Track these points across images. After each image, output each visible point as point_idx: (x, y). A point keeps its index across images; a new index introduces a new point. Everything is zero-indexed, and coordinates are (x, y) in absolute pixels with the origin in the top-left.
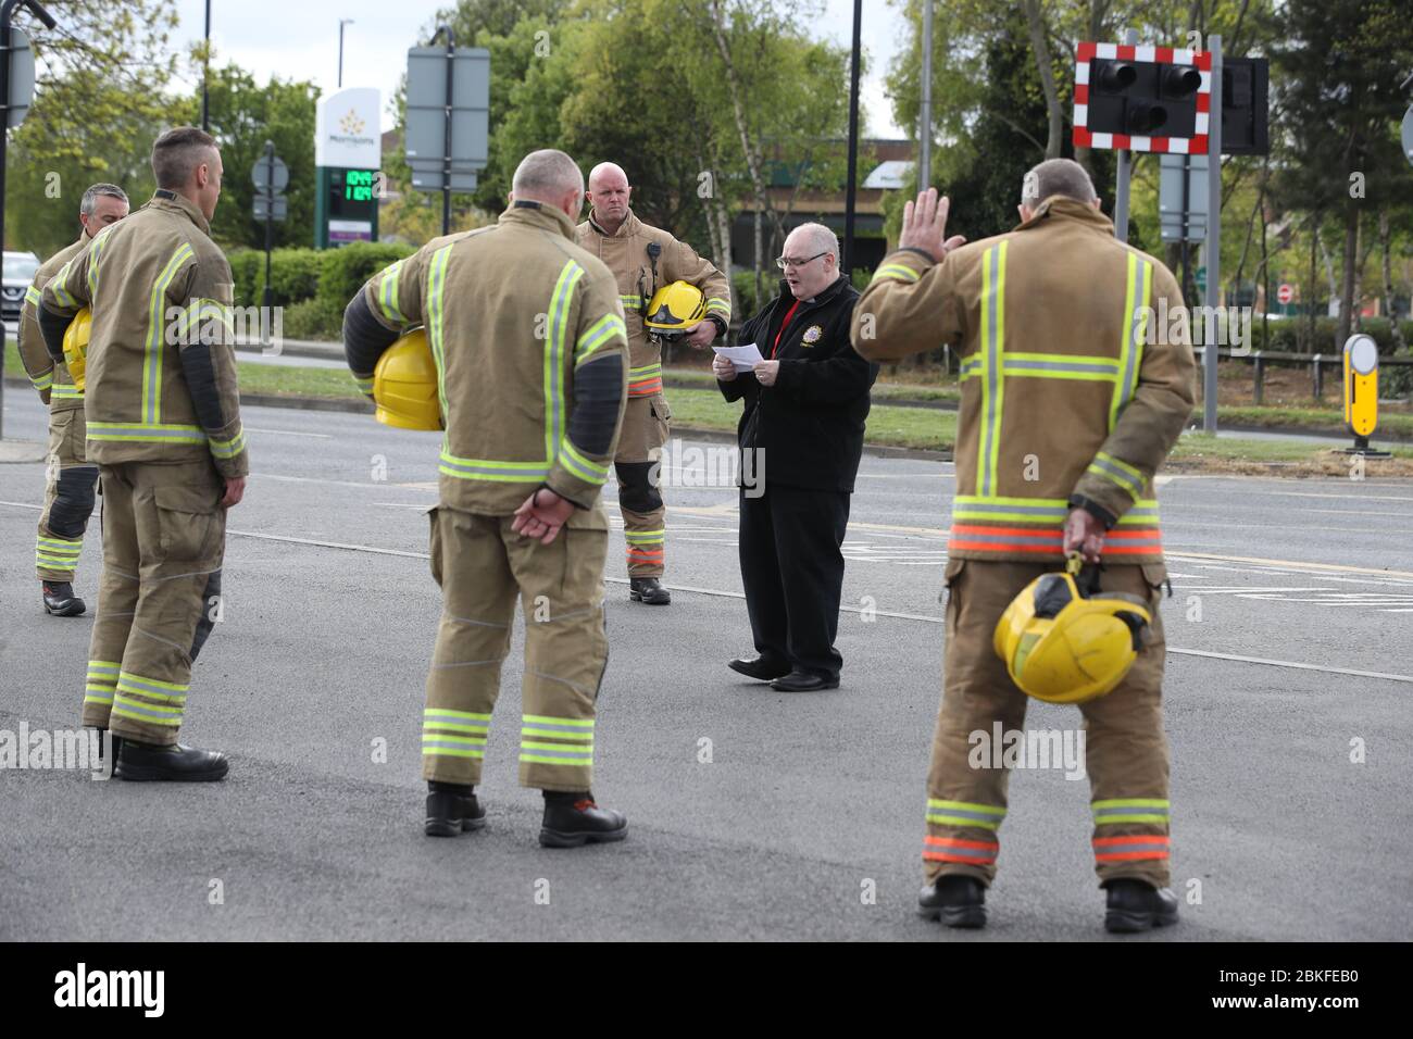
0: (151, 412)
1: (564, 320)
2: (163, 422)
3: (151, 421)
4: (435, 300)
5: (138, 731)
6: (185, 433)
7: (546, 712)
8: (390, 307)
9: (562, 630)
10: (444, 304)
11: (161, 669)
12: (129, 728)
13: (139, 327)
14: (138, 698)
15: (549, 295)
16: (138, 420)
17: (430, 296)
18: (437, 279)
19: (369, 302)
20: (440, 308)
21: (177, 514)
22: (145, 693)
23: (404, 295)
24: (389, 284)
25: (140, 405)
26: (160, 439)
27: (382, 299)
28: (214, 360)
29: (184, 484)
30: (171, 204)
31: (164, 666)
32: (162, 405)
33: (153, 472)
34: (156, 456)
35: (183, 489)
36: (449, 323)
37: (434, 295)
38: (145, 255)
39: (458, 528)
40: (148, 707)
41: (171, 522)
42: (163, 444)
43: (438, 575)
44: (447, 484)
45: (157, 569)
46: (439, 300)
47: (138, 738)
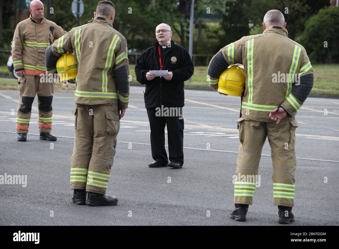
0: (105, 88)
1: (297, 63)
2: (108, 92)
3: (105, 91)
4: (250, 56)
5: (98, 190)
6: (114, 95)
7: (285, 182)
8: (231, 57)
9: (289, 157)
10: (254, 57)
11: (105, 170)
12: (96, 189)
13: (103, 61)
14: (99, 180)
15: (292, 55)
16: (101, 91)
17: (248, 54)
18: (250, 49)
19: (224, 56)
20: (252, 58)
21: (112, 121)
22: (101, 178)
23: (236, 54)
24: (231, 50)
25: (102, 86)
26: (107, 97)
27: (229, 55)
28: (127, 72)
29: (113, 111)
30: (104, 21)
31: (106, 169)
32: (108, 87)
33: (105, 107)
34: (107, 103)
35: (112, 113)
36: (256, 63)
37: (250, 54)
38: (103, 38)
39: (253, 126)
40: (102, 182)
41: (111, 123)
42: (108, 99)
43: (242, 141)
44: (251, 112)
45: (104, 138)
46: (252, 56)
47: (98, 192)
